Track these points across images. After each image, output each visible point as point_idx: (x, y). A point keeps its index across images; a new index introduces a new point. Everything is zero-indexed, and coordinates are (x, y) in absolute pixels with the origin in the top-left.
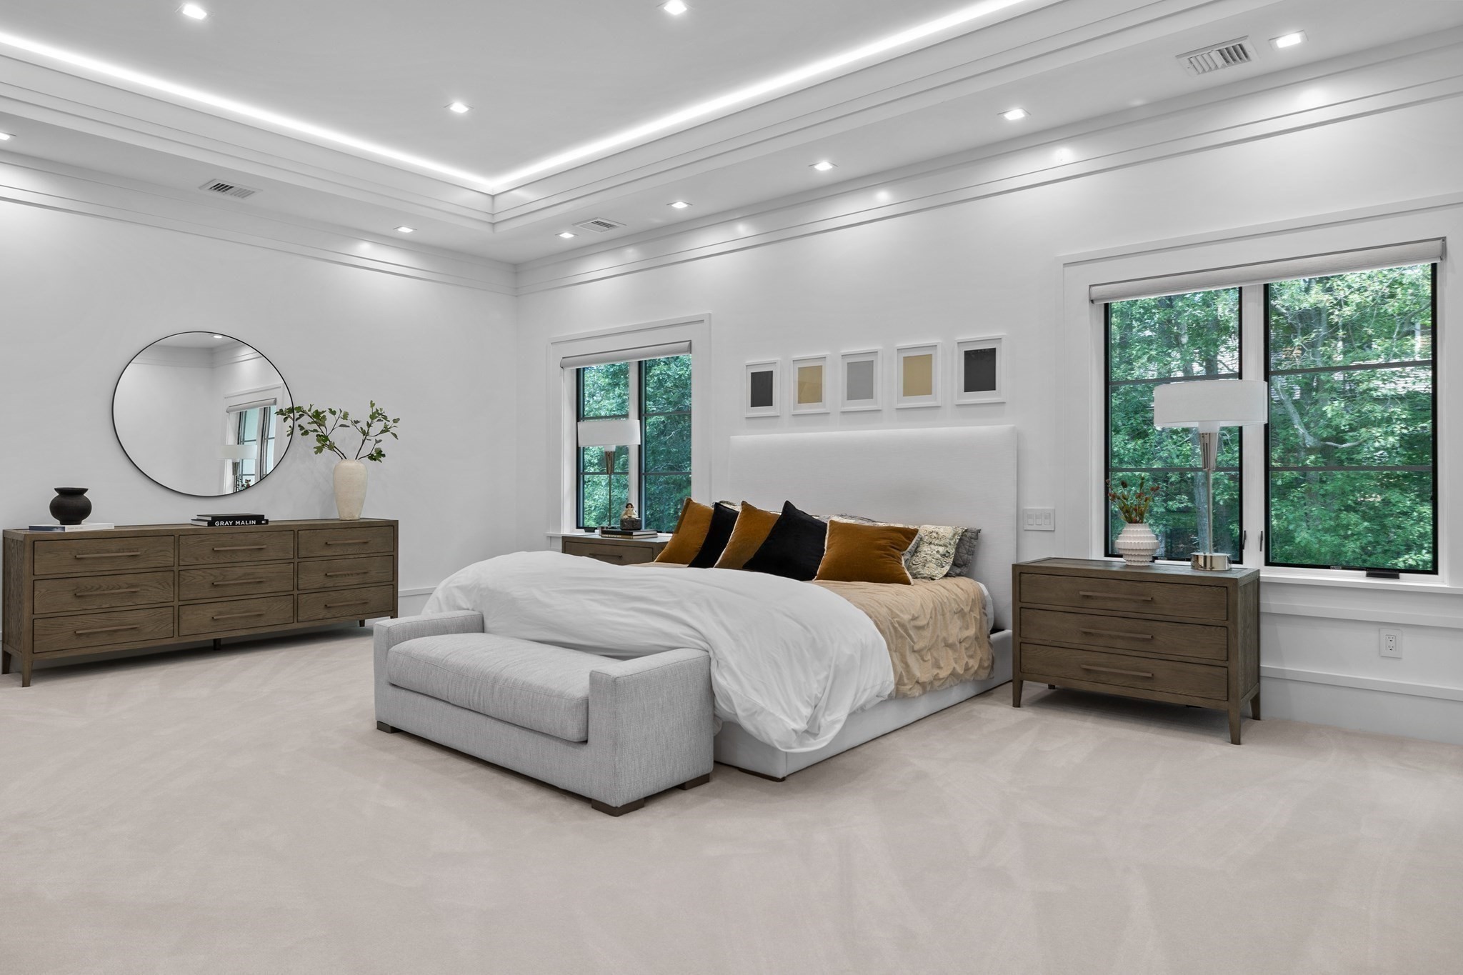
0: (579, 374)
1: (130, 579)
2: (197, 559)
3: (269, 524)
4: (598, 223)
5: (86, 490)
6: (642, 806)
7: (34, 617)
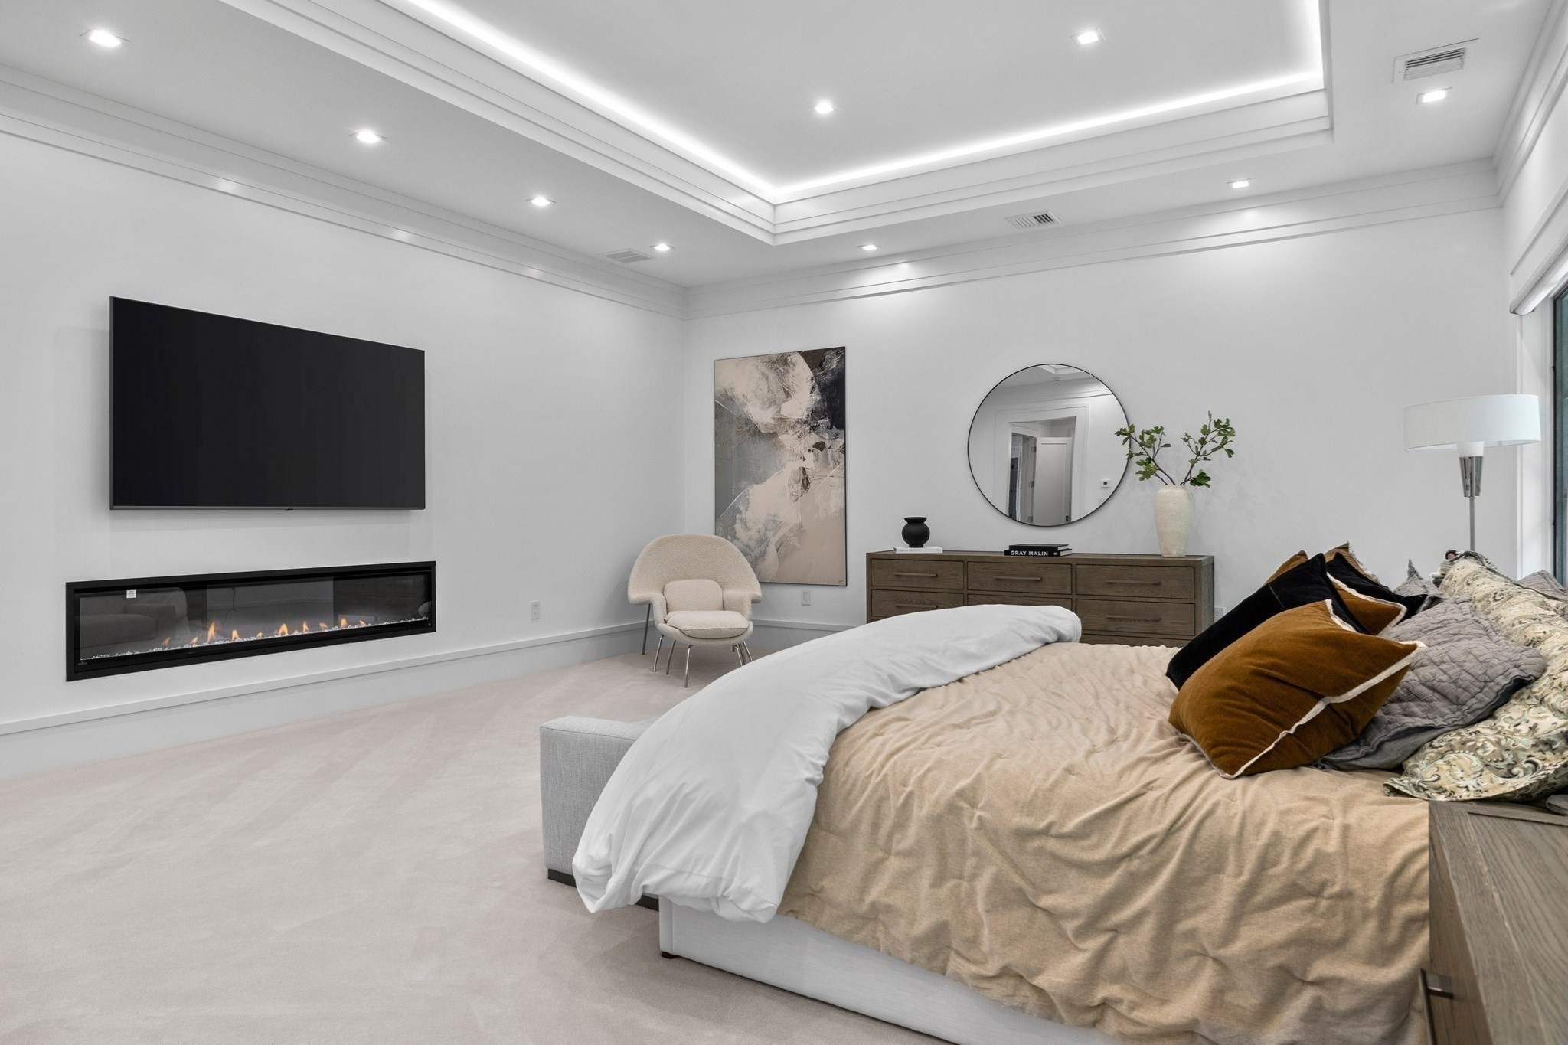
1: (930, 597)
2: (982, 585)
5: (925, 519)
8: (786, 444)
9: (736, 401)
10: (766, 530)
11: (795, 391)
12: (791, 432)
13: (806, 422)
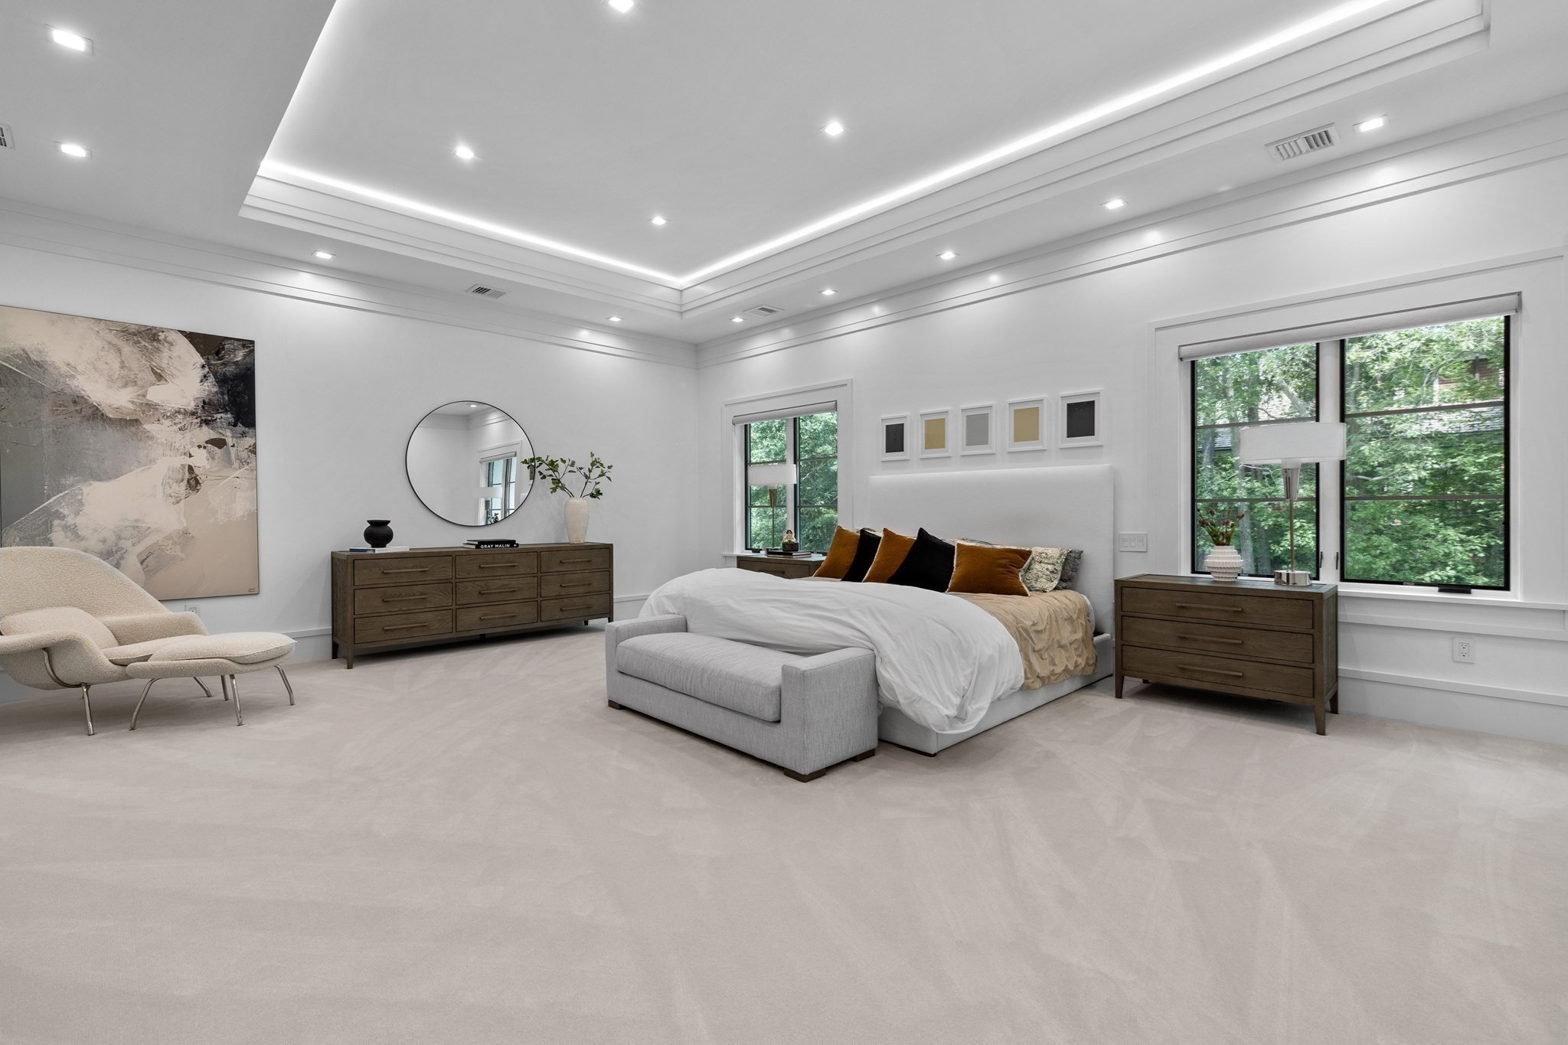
0: (747, 429)
1: (420, 588)
2: (468, 573)
3: (520, 547)
4: (763, 309)
5: (389, 522)
6: (824, 774)
7: (355, 616)
8: (158, 436)
9: (51, 369)
10: (119, 538)
11: (173, 376)
12: (167, 422)
13: (193, 414)
